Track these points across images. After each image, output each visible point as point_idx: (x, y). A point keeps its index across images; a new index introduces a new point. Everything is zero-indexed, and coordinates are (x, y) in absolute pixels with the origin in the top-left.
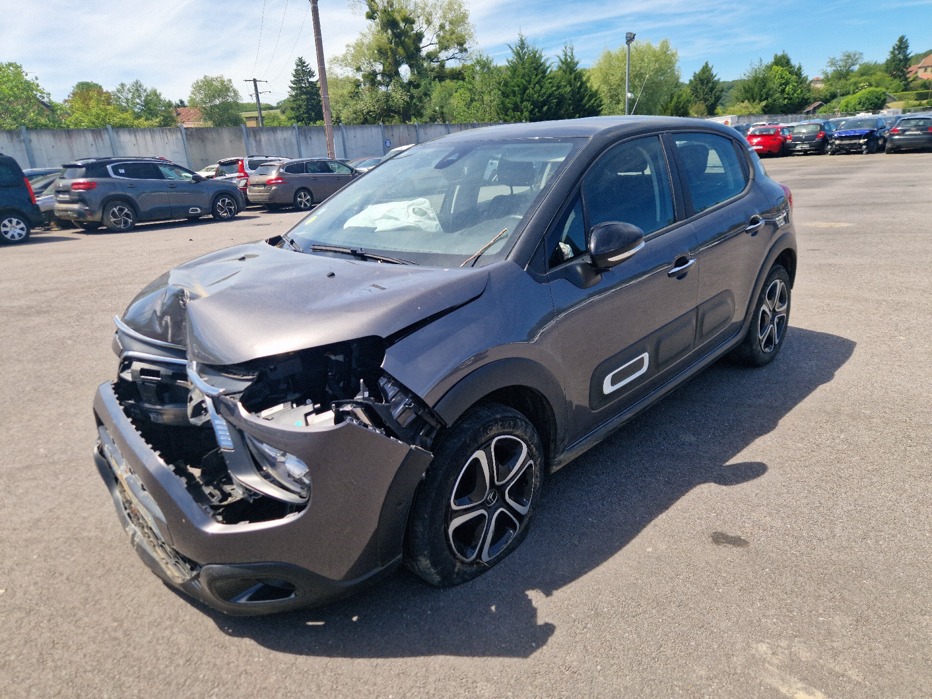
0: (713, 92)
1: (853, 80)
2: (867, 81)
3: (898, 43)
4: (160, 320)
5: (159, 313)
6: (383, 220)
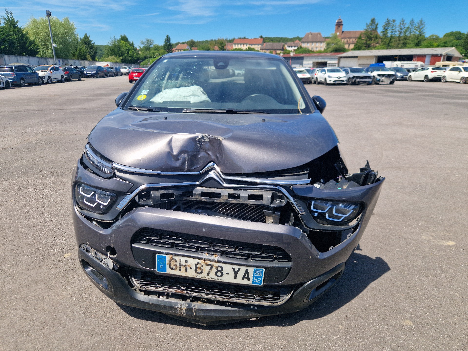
0: (93, 49)
1: (152, 51)
2: (158, 52)
3: (166, 38)
4: (177, 158)
5: (175, 153)
6: (191, 97)
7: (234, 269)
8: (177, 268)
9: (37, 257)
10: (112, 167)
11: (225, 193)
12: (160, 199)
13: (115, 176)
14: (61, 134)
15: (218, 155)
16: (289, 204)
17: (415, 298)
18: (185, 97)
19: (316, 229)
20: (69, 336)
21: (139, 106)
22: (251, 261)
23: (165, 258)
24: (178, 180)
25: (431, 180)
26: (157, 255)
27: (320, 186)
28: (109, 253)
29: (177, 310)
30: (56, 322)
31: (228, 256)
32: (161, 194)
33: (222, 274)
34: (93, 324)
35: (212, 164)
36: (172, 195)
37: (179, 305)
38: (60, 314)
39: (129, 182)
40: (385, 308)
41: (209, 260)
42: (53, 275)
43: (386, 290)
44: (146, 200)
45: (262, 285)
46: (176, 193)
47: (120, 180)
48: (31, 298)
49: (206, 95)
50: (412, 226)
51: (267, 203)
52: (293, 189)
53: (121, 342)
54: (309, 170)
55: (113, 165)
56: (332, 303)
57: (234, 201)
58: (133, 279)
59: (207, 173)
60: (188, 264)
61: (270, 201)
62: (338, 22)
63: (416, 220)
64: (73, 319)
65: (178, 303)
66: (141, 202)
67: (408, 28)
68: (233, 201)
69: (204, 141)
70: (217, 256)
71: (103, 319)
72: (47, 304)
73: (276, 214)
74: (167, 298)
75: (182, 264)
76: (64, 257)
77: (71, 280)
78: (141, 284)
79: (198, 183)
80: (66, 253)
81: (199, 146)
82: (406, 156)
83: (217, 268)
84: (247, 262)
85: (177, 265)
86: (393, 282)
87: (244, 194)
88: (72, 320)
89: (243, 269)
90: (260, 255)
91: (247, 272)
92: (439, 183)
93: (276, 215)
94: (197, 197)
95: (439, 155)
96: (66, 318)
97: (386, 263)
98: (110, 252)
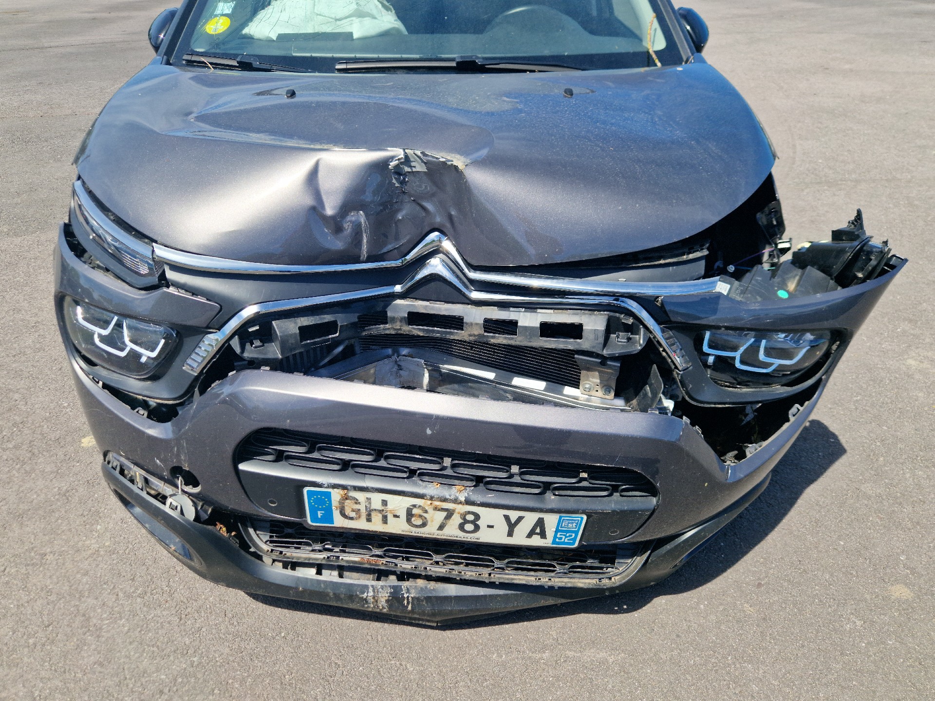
4: (336, 224)
5: (329, 211)
6: (354, 18)
7: (507, 518)
8: (360, 517)
9: (16, 447)
10: (153, 258)
11: (475, 316)
12: (301, 341)
13: (164, 281)
14: (41, 114)
15: (453, 213)
16: (651, 345)
17: (910, 525)
18: (336, 20)
19: (715, 404)
20: (113, 661)
21: (213, 51)
22: (553, 497)
23: (328, 495)
24: (346, 286)
25: (910, 213)
26: (306, 490)
27: (729, 286)
28: (180, 481)
29: (367, 602)
30: (77, 622)
31: (493, 487)
32: (300, 328)
33: (477, 528)
34: (166, 625)
35: (437, 236)
36: (331, 327)
37: (371, 590)
38: (85, 602)
39: (207, 299)
40: (845, 555)
41: (445, 500)
42: (59, 494)
43: (841, 507)
44: (263, 346)
45: (576, 545)
46: (342, 319)
47: (182, 294)
48: (12, 560)
49: (394, 12)
50: (881, 334)
51: (593, 347)
52: (664, 304)
53: (238, 673)
54: (708, 249)
55: (153, 251)
56: (721, 546)
57: (501, 339)
58: (251, 531)
59: (421, 261)
60: (390, 506)
61: (601, 340)
63: (889, 319)
64: (119, 613)
65: (366, 587)
66: (252, 352)
68: (498, 338)
69: (409, 170)
70: (463, 488)
71: (189, 610)
72: (53, 575)
73: (610, 365)
74: (341, 576)
75: (373, 506)
76: (82, 445)
77: (103, 509)
78: (271, 542)
79: (398, 288)
80: (84, 436)
81: (397, 185)
82: (849, 150)
83: (465, 516)
84: (543, 501)
85: (359, 510)
86: (854, 484)
87: (529, 320)
88: (115, 616)
89: (531, 519)
90: (576, 485)
91: (540, 523)
92: (929, 219)
93: (610, 367)
94: (397, 325)
95: (919, 147)
96: (102, 612)
97: (834, 436)
98: (183, 477)
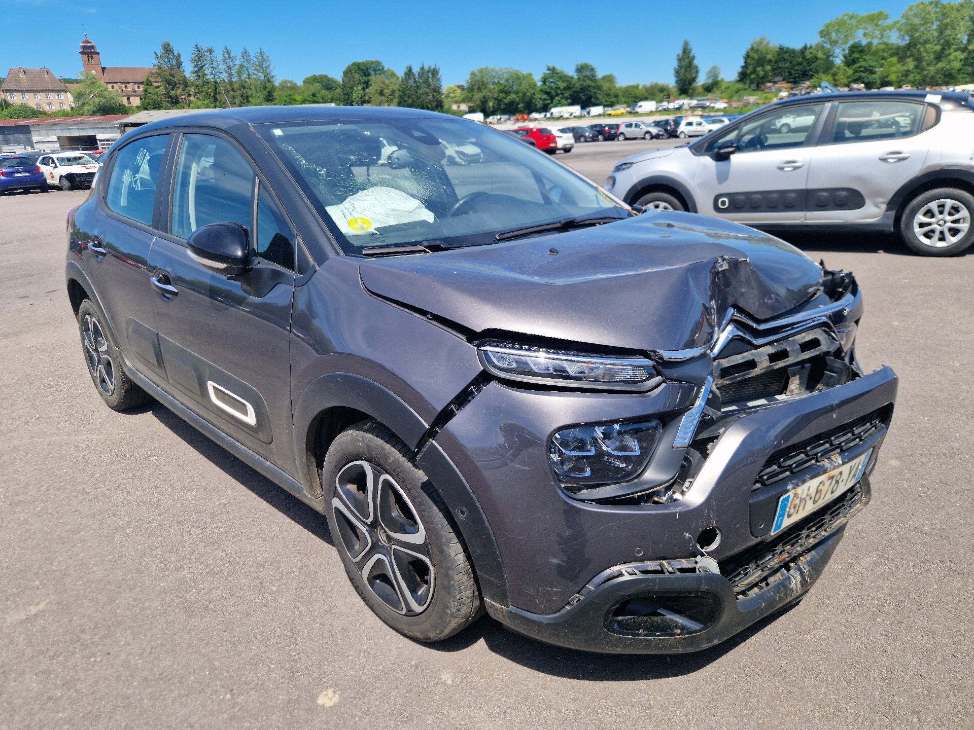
8: (795, 511)
26: (781, 499)
29: (793, 591)
35: (731, 310)
39: (687, 382)
41: (834, 468)
45: (861, 477)
51: (827, 348)
62: (83, 47)
65: (789, 578)
67: (242, 66)
68: (779, 364)
69: (721, 269)
75: (803, 498)
81: (717, 281)
83: (837, 477)
85: (797, 504)
